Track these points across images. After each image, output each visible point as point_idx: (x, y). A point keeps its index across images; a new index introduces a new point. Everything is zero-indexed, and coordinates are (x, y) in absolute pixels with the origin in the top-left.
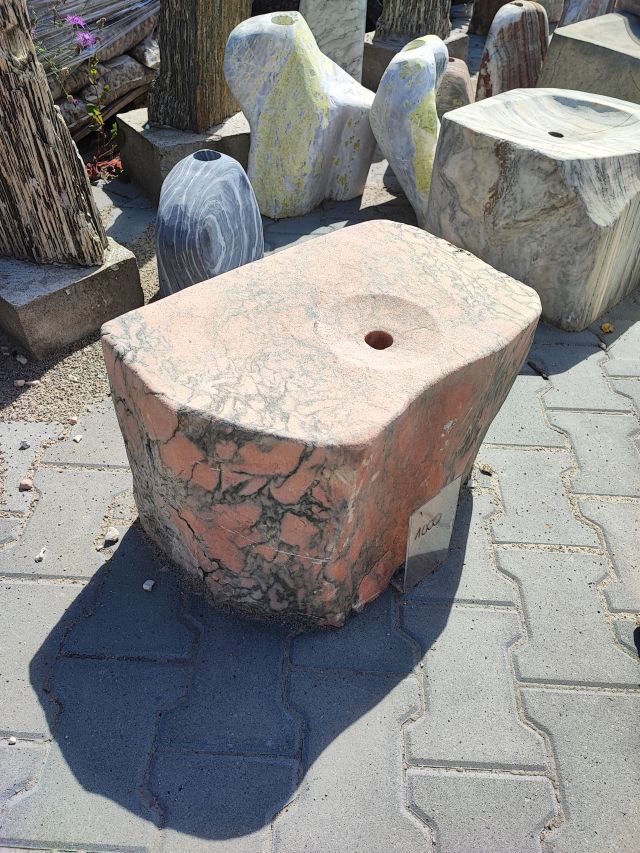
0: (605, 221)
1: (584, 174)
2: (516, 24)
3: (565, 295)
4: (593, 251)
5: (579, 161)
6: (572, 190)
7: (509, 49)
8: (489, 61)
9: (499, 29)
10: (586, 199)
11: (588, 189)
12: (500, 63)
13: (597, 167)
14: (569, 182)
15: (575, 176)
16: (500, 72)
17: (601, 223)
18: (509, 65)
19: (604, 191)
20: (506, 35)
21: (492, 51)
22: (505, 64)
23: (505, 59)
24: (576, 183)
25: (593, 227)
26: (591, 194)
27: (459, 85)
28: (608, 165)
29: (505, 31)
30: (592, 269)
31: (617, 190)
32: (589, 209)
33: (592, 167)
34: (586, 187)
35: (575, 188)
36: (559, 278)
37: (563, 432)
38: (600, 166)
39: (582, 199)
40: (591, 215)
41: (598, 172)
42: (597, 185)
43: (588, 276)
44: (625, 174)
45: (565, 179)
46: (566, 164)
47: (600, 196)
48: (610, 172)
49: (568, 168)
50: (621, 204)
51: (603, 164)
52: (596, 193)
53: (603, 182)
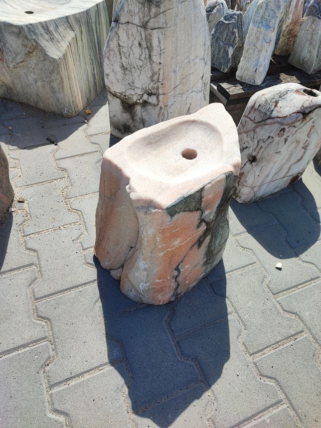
0: (58, 56)
1: (37, 31)
3: (58, 100)
4: (58, 73)
5: (31, 24)
6: (33, 41)
10: (43, 45)
11: (42, 40)
13: (43, 27)
14: (29, 37)
15: (32, 34)
17: (55, 57)
19: (52, 39)
24: (34, 37)
25: (52, 60)
26: (45, 42)
28: (49, 25)
30: (63, 82)
31: (59, 38)
32: (46, 50)
33: (40, 27)
34: (40, 38)
35: (34, 40)
36: (51, 91)
37: (64, 170)
38: (45, 26)
39: (40, 46)
40: (48, 54)
41: (44, 29)
42: (47, 37)
43: (63, 87)
44: (61, 29)
45: (27, 36)
46: (23, 27)
47: (50, 42)
48: (51, 28)
49: (26, 29)
50: (64, 45)
51: (46, 25)
52: (47, 41)
53: (49, 35)
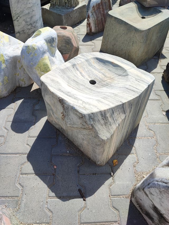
0: (106, 137)
1: (96, 118)
2: (99, 4)
3: (96, 157)
4: (103, 148)
5: (92, 113)
6: (90, 126)
7: (97, 13)
8: (89, 18)
9: (92, 6)
10: (97, 129)
11: (98, 124)
12: (94, 19)
13: (102, 114)
14: (88, 122)
15: (91, 120)
16: (94, 22)
17: (105, 138)
18: (97, 19)
19: (106, 124)
20: (96, 8)
21: (90, 14)
22: (96, 19)
23: (96, 17)
24: (92, 123)
25: (101, 140)
26: (99, 126)
27: (68, 40)
28: (107, 112)
29: (95, 6)
30: (104, 151)
31: (112, 121)
32: (99, 133)
33: (99, 114)
34: (97, 124)
35: (92, 125)
39: (95, 129)
40: (100, 136)
41: (102, 116)
42: (102, 122)
44: (116, 114)
46: (86, 115)
47: (104, 126)
48: (108, 115)
49: (87, 117)
51: (105, 113)
52: (102, 125)
53: (105, 120)
